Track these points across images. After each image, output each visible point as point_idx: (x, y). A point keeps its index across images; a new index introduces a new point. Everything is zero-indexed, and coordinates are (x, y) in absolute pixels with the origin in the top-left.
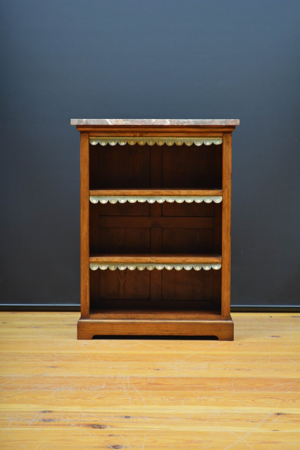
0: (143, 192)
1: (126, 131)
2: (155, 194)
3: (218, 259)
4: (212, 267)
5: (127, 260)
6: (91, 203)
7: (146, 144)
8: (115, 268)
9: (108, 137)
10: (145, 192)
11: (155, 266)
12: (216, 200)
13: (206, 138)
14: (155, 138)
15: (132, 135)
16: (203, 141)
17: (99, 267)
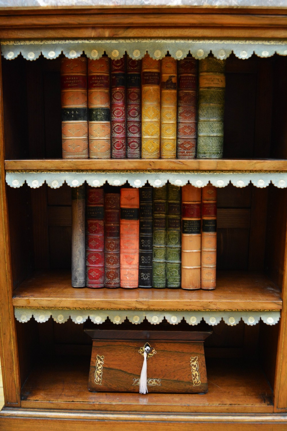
0: (118, 162)
1: (80, 24)
2: (144, 168)
3: (275, 303)
4: (262, 319)
5: (89, 303)
6: (9, 186)
7: (126, 55)
8: (65, 318)
9: (41, 39)
10: (123, 162)
11: (144, 316)
12: (278, 182)
13: (260, 43)
14: (144, 41)
15: (93, 34)
16: (254, 50)
17: (33, 316)
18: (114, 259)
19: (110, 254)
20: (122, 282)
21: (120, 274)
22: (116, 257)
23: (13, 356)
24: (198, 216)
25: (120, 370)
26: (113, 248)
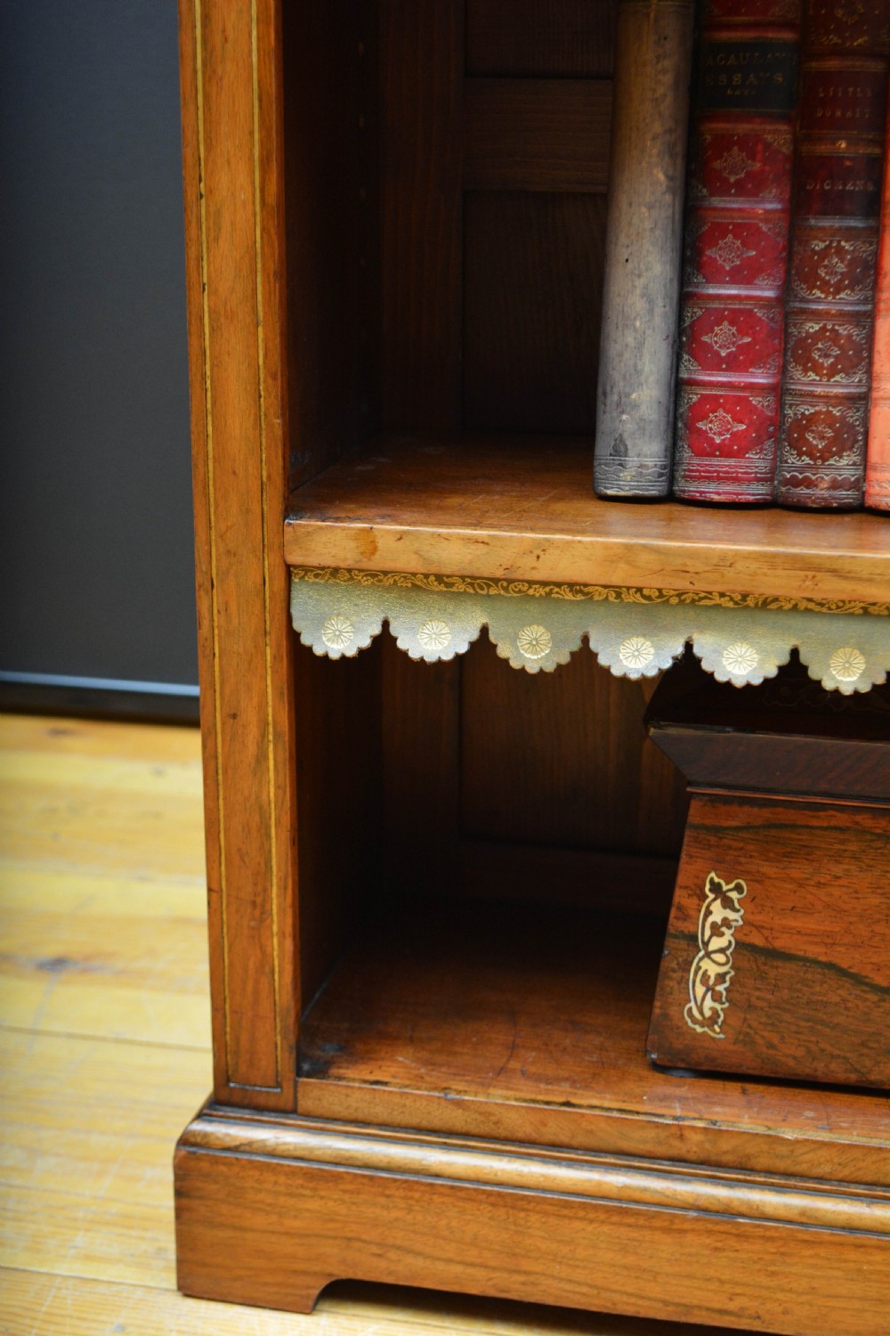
5: (695, 566)
17: (386, 624)
18: (841, 347)
19: (817, 316)
20: (873, 475)
21: (866, 434)
22: (850, 336)
23: (268, 836)
25: (831, 966)
26: (841, 281)
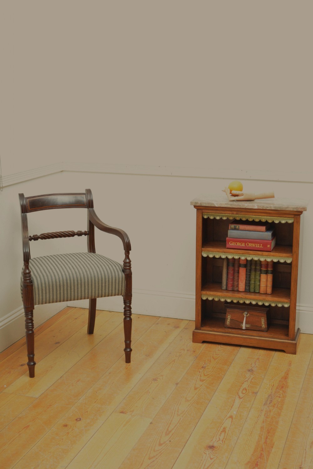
2: (245, 253)
3: (288, 300)
4: (284, 305)
5: (226, 295)
6: (203, 256)
8: (218, 299)
9: (215, 213)
10: (239, 252)
11: (244, 300)
12: (287, 261)
13: (282, 218)
14: (246, 216)
15: (231, 213)
16: (280, 220)
17: (207, 298)
18: (237, 281)
19: (235, 279)
20: (239, 289)
21: (239, 286)
24: (266, 269)
25: (236, 320)
26: (237, 277)
